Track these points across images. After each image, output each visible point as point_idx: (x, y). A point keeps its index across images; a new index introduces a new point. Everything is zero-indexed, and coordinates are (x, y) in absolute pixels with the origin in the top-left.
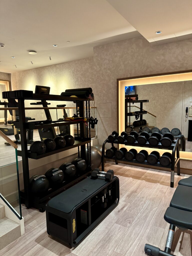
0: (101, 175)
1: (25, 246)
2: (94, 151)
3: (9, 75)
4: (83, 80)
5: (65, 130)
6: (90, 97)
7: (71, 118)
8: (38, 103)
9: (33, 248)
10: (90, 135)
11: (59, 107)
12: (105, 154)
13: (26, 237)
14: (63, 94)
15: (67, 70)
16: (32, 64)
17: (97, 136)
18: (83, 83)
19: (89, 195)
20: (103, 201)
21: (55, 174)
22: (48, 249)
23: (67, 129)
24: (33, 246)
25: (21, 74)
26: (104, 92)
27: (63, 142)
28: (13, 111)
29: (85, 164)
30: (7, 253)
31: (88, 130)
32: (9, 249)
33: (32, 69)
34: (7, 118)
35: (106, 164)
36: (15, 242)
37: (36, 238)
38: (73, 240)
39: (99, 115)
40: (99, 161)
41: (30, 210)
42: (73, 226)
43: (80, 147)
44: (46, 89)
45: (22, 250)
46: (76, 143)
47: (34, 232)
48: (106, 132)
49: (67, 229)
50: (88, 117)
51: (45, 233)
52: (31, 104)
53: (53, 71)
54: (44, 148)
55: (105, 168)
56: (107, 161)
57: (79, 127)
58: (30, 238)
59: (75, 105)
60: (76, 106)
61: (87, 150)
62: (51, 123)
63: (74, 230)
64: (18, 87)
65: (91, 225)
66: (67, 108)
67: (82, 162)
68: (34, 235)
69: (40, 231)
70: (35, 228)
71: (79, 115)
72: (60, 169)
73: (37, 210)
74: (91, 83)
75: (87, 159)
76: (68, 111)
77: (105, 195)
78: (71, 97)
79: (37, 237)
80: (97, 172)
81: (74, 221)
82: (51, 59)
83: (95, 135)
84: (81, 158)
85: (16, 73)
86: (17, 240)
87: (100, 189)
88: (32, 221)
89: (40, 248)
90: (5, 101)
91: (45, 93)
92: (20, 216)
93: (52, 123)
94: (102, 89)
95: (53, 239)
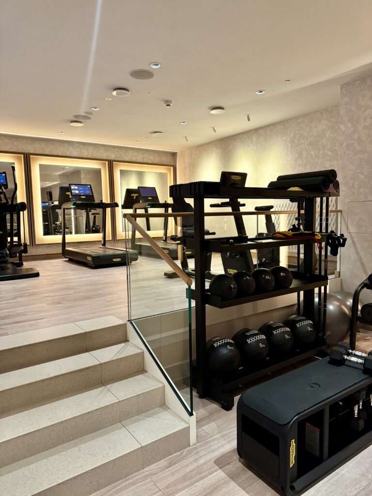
0: (354, 359)
1: (198, 467)
2: (333, 305)
3: (174, 155)
4: (313, 154)
5: (270, 255)
6: (331, 189)
7: (286, 233)
8: (223, 205)
9: (210, 474)
10: (326, 270)
11: (259, 210)
12: (359, 313)
13: (200, 449)
14: (272, 184)
15: (279, 138)
16: (215, 131)
17: (339, 272)
18: (312, 161)
19: (326, 398)
20: (356, 414)
21: (251, 340)
22: (239, 485)
23: (273, 255)
24: (212, 470)
25: (194, 152)
26: (362, 177)
27: (268, 279)
28: (179, 219)
29: (312, 329)
30: (167, 470)
31: (323, 258)
32: (171, 464)
33: (213, 142)
34: (168, 231)
35: (359, 336)
36: (181, 455)
37: (217, 457)
38: (290, 483)
39: (347, 227)
40: (345, 327)
41: (205, 401)
42: (291, 453)
43: (302, 293)
44: (238, 178)
45: (193, 473)
46: (294, 283)
47: (212, 444)
48: (363, 265)
49: (279, 456)
50: (324, 231)
51: (233, 451)
52: (212, 206)
53: (252, 142)
54: (234, 288)
55: (357, 343)
56: (362, 328)
57: (302, 251)
58: (205, 454)
59: (294, 207)
60: (296, 209)
61: (316, 300)
62: (246, 242)
63: (292, 462)
64: (187, 176)
65: (326, 460)
66: (274, 213)
67: (306, 324)
68: (213, 451)
69: (223, 446)
70: (214, 437)
71: (301, 227)
72: (260, 333)
73: (217, 403)
74: (330, 160)
75: (317, 319)
76: (276, 218)
77: (361, 404)
78: (289, 190)
79: (219, 456)
80: (343, 350)
81: (293, 443)
82: (249, 120)
83: (336, 269)
84: (303, 316)
85: (185, 151)
86: (183, 453)
87: (352, 388)
88: (208, 423)
89: (223, 479)
90: (166, 201)
91: (237, 184)
92: (190, 410)
93: (249, 243)
94: (358, 171)
95: (248, 468)
